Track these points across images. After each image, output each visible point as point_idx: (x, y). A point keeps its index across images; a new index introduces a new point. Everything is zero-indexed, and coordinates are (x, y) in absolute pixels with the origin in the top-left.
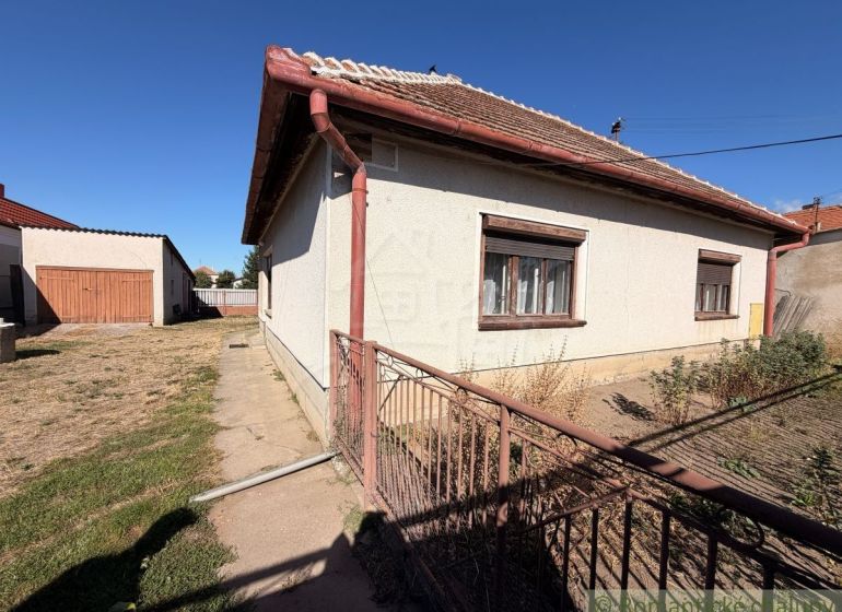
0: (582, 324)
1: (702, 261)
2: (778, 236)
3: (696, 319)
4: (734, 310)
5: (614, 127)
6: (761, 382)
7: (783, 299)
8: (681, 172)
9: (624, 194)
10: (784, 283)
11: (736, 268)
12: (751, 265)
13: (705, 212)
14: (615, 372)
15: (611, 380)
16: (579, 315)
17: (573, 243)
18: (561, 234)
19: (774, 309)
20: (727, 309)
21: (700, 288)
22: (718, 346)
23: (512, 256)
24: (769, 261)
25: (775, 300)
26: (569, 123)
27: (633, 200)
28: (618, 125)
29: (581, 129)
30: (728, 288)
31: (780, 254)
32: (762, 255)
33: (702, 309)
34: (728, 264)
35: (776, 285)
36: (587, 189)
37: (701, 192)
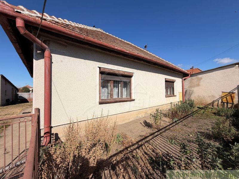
0: (134, 100)
1: (166, 81)
2: (184, 75)
3: (166, 97)
4: (175, 94)
5: (145, 46)
6: (180, 114)
7: (186, 91)
8: (161, 59)
9: (144, 63)
10: (186, 87)
11: (175, 83)
12: (178, 82)
13: (166, 68)
14: (145, 114)
15: (144, 116)
16: (133, 98)
17: (130, 76)
18: (126, 74)
19: (184, 94)
20: (174, 94)
21: (166, 88)
22: (170, 104)
23: (110, 80)
24: (182, 81)
25: (185, 91)
26: (133, 45)
27: (147, 65)
28: (146, 46)
29: (136, 46)
30: (173, 88)
31: (185, 80)
32: (180, 80)
33: (167, 94)
34: (173, 82)
35: (184, 87)
36: (133, 61)
37: (164, 63)
